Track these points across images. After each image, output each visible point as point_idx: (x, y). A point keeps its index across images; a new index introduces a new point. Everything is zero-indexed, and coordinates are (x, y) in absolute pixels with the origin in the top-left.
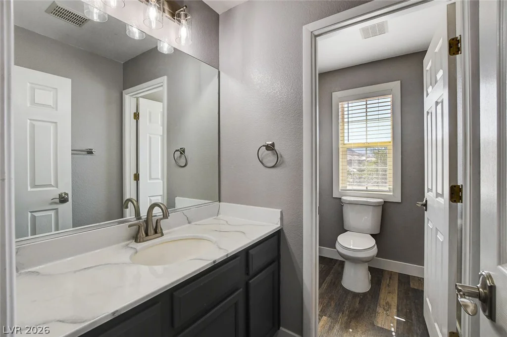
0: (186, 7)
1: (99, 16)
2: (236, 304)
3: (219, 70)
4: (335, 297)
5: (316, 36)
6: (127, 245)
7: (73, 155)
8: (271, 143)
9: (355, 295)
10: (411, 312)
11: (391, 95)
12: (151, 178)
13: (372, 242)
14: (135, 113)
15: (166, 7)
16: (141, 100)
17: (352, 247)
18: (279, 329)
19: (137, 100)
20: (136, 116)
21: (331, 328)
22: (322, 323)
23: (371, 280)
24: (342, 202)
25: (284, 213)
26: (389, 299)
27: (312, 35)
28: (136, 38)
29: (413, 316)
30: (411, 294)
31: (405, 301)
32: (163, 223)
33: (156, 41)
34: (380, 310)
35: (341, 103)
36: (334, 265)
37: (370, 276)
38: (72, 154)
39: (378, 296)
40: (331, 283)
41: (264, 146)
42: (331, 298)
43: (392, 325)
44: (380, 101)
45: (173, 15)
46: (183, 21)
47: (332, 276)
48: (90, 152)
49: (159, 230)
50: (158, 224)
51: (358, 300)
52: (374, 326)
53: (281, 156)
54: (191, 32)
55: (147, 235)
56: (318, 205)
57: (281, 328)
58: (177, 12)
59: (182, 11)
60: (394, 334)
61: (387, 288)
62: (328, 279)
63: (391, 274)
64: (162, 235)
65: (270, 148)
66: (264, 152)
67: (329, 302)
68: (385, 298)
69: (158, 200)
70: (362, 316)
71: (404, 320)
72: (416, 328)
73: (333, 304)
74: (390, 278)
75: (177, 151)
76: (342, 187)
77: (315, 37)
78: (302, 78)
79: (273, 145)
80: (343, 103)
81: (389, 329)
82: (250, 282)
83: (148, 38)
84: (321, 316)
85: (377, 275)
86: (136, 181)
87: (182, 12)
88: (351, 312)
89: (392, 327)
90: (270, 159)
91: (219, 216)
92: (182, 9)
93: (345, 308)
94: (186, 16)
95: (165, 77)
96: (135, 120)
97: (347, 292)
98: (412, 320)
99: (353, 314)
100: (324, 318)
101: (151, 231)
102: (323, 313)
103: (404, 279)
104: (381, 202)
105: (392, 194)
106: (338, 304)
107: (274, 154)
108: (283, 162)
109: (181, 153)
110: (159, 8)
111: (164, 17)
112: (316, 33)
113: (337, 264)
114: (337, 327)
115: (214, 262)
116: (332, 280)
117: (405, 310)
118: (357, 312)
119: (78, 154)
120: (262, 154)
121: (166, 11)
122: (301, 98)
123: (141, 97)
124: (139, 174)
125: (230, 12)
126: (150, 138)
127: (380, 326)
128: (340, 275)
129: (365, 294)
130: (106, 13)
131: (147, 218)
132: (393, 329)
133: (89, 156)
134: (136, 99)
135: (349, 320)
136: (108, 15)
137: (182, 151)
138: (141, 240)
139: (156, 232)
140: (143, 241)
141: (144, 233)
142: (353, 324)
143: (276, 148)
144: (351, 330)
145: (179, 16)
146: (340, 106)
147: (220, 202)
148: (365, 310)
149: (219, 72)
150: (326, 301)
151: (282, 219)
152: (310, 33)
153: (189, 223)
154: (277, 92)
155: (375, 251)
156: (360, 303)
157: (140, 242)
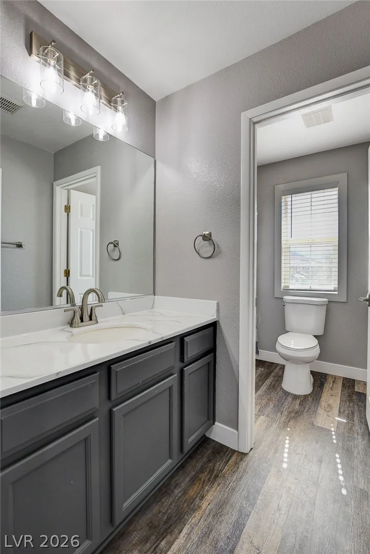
0: (123, 93)
1: (38, 102)
2: (170, 389)
3: (155, 158)
4: (274, 399)
5: (255, 123)
6: (64, 329)
7: (3, 249)
8: (207, 233)
9: (296, 397)
10: (353, 413)
11: (337, 189)
12: (81, 275)
13: (315, 342)
14: (65, 206)
15: (103, 94)
16: (72, 192)
17: (292, 347)
18: (214, 424)
19: (69, 191)
20: (67, 209)
21: (268, 428)
22: (258, 422)
23: (313, 384)
24: (283, 302)
25: (220, 305)
26: (331, 402)
27: (250, 122)
28: (72, 125)
29: (355, 417)
30: (354, 397)
31: (348, 403)
32: (97, 311)
33: (93, 127)
34: (320, 411)
35: (284, 197)
36: (274, 369)
37: (312, 379)
38: (2, 247)
39: (320, 399)
40: (270, 385)
41: (200, 236)
42: (270, 400)
43: (332, 425)
44: (325, 194)
45: (109, 102)
46: (120, 108)
47: (272, 378)
48: (19, 246)
49: (93, 317)
50: (93, 311)
51: (298, 402)
52: (314, 425)
53: (218, 246)
54: (127, 119)
55: (82, 321)
56: (255, 297)
57: (216, 423)
58: (113, 99)
59: (118, 97)
60: (333, 433)
61: (330, 391)
62: (268, 382)
63: (335, 378)
64: (97, 322)
65: (207, 238)
66: (201, 242)
67: (267, 403)
68: (327, 401)
69: (93, 287)
70: (301, 417)
71: (346, 421)
72: (357, 428)
73: (272, 406)
74: (334, 382)
75: (110, 243)
76: (284, 286)
77: (253, 124)
78: (240, 166)
79: (210, 234)
80: (287, 197)
81: (329, 428)
82: (185, 369)
83: (84, 125)
84: (257, 416)
85: (319, 379)
86: (66, 278)
87: (119, 99)
88: (290, 413)
89: (333, 427)
90: (207, 249)
91: (153, 310)
92: (119, 95)
93: (285, 409)
94: (123, 102)
95: (99, 167)
96: (66, 213)
97: (287, 394)
98: (354, 421)
99: (293, 415)
100: (262, 418)
101: (86, 317)
102: (260, 412)
103: (349, 383)
104: (325, 301)
105: (337, 293)
106: (276, 405)
107: (211, 245)
108: (220, 252)
109: (115, 246)
110: (96, 95)
111: (101, 104)
112: (255, 120)
113: (278, 368)
114: (275, 426)
115: (150, 342)
116: (271, 383)
117: (347, 412)
118: (296, 412)
119: (7, 247)
120: (198, 245)
121: (103, 98)
122: (239, 186)
123: (72, 189)
124: (69, 271)
125: (167, 99)
126: (81, 232)
127: (319, 425)
128: (280, 378)
129: (306, 397)
130: (44, 99)
131: (82, 305)
132: (333, 429)
133: (19, 250)
134: (67, 191)
135: (287, 420)
136: (46, 100)
137: (116, 245)
138: (77, 325)
139: (91, 319)
140: (78, 327)
141: (79, 318)
142: (291, 423)
143: (213, 238)
144: (289, 429)
145: (116, 102)
146: (283, 200)
147: (155, 295)
148: (305, 411)
149: (155, 161)
150: (264, 402)
151: (218, 310)
152: (249, 120)
153: (123, 314)
154: (214, 181)
155: (317, 351)
156: (300, 404)
157: (75, 327)
